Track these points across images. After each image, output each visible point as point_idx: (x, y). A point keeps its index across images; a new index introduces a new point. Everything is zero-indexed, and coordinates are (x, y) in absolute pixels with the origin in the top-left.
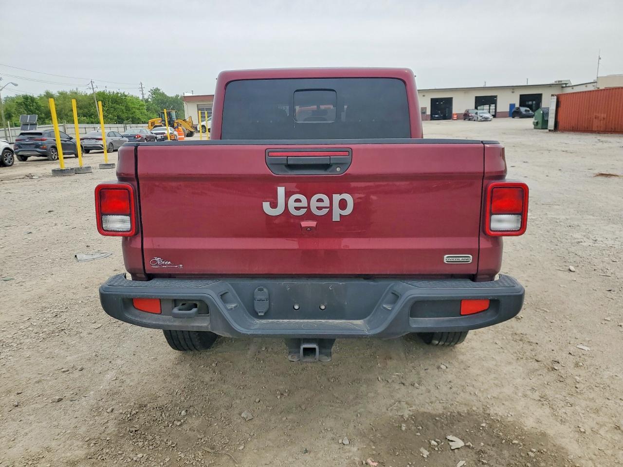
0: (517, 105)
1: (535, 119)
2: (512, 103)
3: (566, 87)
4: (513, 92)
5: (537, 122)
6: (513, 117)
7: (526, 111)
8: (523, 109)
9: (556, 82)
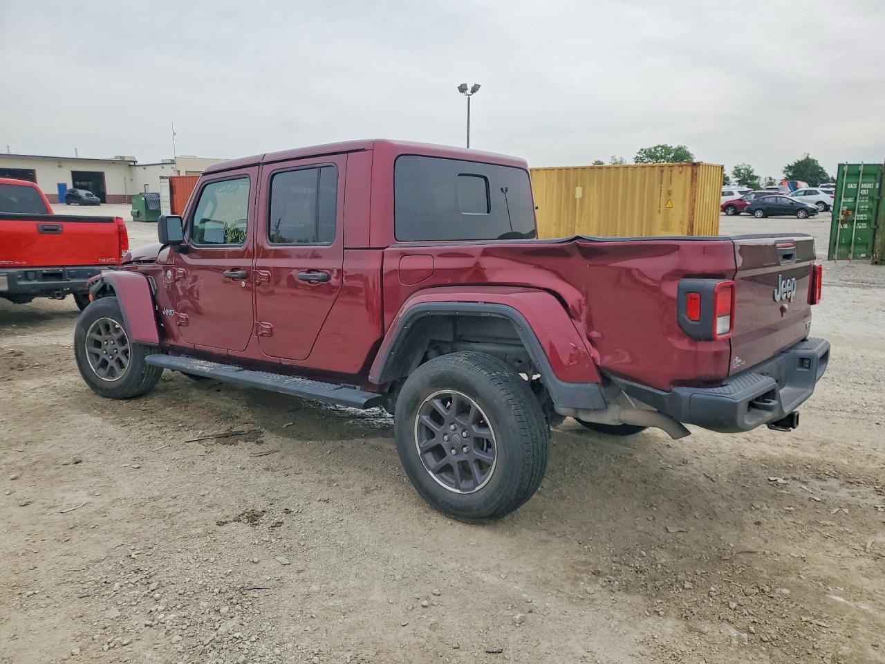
0: (70, 186)
1: (133, 208)
2: (62, 182)
3: (135, 165)
4: (59, 166)
5: (138, 213)
6: (68, 204)
7: (87, 195)
8: (82, 193)
9: (116, 157)
